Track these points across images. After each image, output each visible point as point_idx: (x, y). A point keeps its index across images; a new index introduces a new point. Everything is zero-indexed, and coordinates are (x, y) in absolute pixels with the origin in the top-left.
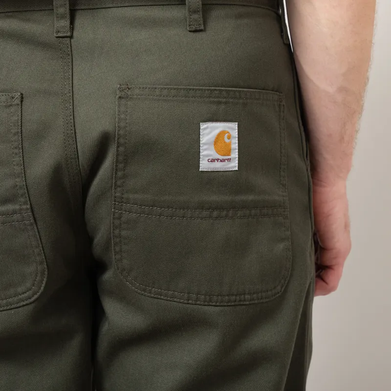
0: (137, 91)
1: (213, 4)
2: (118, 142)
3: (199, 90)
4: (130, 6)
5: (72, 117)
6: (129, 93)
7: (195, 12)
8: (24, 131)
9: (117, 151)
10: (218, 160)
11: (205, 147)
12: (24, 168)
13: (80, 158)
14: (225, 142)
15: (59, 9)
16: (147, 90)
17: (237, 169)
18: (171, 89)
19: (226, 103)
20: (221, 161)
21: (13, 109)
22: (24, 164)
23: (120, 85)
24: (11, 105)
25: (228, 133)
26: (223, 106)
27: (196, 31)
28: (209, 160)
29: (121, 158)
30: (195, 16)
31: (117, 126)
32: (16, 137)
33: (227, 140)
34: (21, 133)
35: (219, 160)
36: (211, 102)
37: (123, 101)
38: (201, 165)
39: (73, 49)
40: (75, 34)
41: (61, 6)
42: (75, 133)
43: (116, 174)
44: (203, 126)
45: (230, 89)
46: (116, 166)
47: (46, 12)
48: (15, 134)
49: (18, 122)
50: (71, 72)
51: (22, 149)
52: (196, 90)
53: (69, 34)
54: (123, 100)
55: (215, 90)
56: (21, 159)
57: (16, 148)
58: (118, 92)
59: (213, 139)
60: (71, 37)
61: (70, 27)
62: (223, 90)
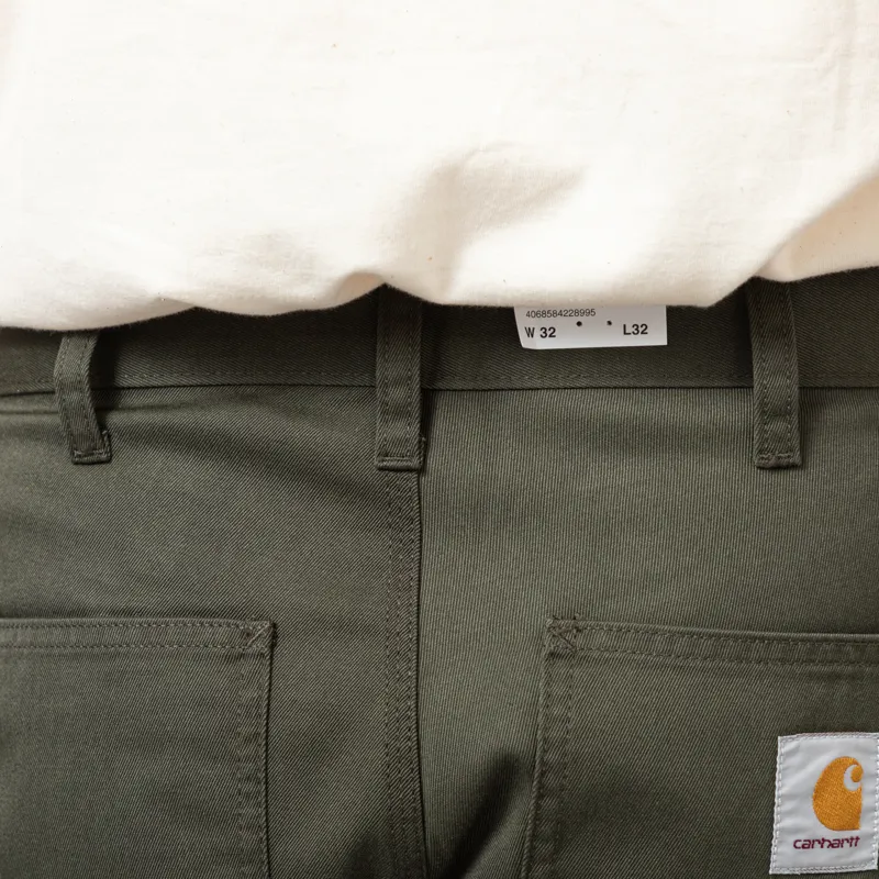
0: (601, 638)
1: (830, 388)
2: (539, 782)
3: (780, 640)
4: (592, 388)
5: (411, 703)
6: (580, 641)
7: (779, 413)
8: (273, 731)
9: (538, 807)
10: (822, 842)
11: (788, 806)
12: (268, 839)
13: (428, 820)
14: (844, 791)
15: (391, 390)
16: (630, 635)
17: (875, 867)
18: (700, 636)
19: (853, 677)
20: (831, 845)
21: (246, 667)
22: (267, 827)
23: (555, 618)
24: (242, 655)
25: (855, 763)
26: (843, 688)
27: (777, 468)
28: (799, 844)
29: (546, 829)
30: (778, 426)
31: (539, 737)
32: (252, 747)
33: (850, 786)
34: (267, 737)
35: (827, 844)
36: (811, 676)
37: (561, 668)
38: (773, 857)
39: (424, 504)
40: (432, 463)
41: (397, 383)
42: (419, 748)
43: (529, 869)
44: (786, 745)
45: (867, 636)
46: (532, 848)
47: (354, 392)
48: (247, 740)
49: (258, 706)
50: (415, 570)
51: (266, 783)
52: (771, 640)
53: (415, 462)
54: (560, 663)
55: (826, 640)
56: (262, 810)
57: (248, 778)
58: (547, 638)
59: (813, 783)
60: (421, 471)
61: (420, 442)
62: (847, 641)
